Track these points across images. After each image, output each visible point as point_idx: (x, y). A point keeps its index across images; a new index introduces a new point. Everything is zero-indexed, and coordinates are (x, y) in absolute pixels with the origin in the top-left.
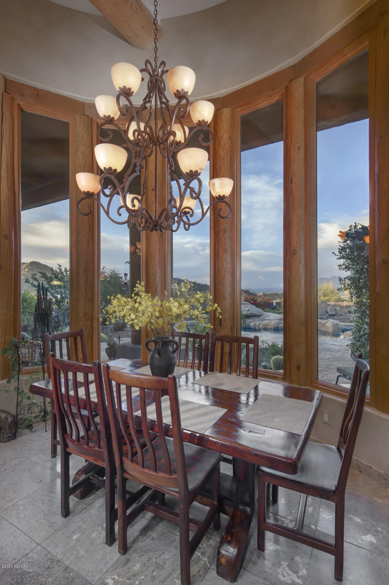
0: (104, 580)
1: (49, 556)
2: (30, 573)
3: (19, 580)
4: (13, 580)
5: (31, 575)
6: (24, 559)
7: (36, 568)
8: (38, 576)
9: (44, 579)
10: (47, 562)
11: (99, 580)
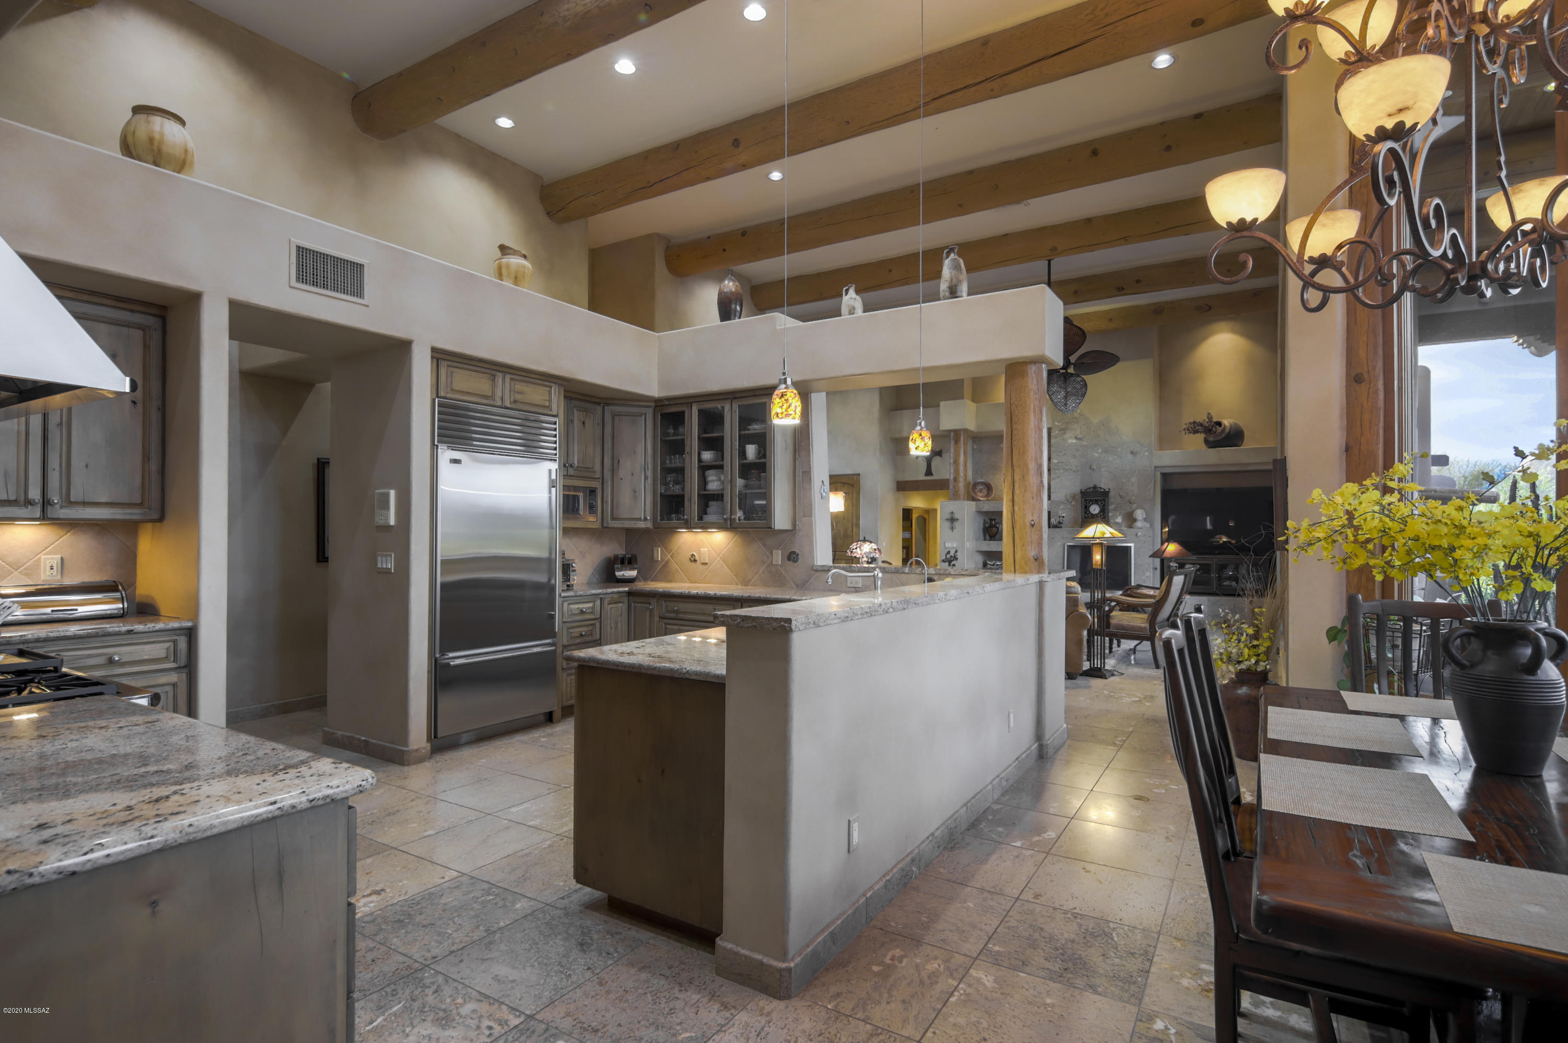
0: (1157, 1017)
1: (1151, 949)
2: (1112, 939)
3: (1096, 934)
4: (1093, 928)
5: (1110, 941)
6: (1126, 928)
7: (1123, 943)
8: (1113, 947)
9: (1113, 955)
10: (1139, 950)
11: (1153, 1011)
